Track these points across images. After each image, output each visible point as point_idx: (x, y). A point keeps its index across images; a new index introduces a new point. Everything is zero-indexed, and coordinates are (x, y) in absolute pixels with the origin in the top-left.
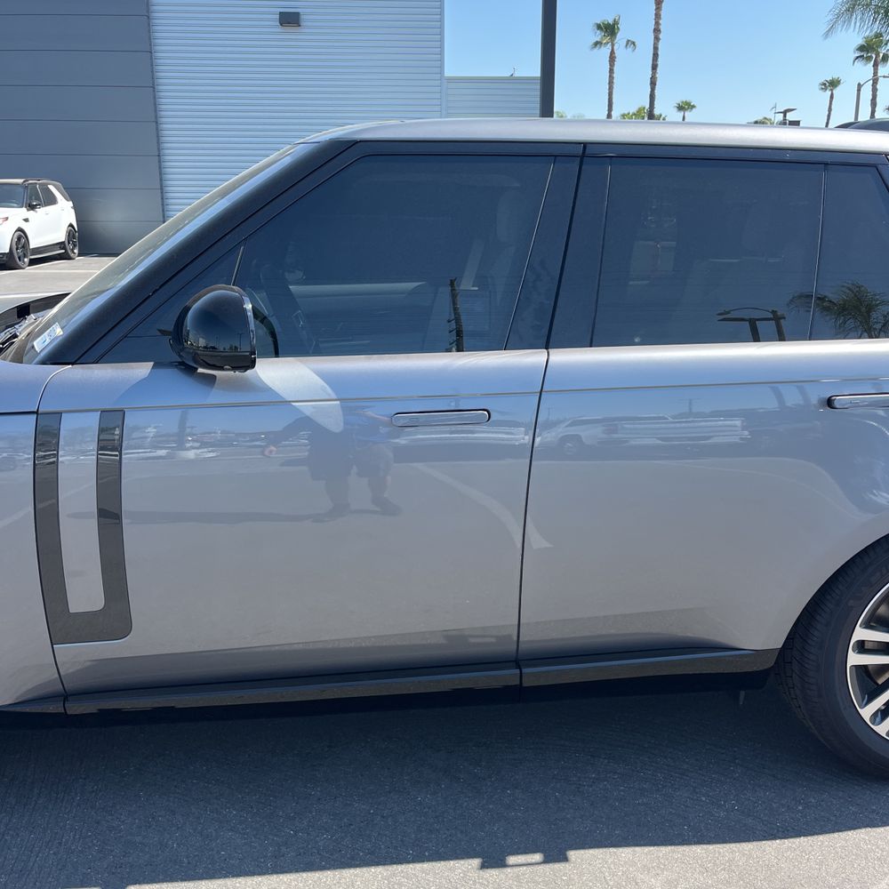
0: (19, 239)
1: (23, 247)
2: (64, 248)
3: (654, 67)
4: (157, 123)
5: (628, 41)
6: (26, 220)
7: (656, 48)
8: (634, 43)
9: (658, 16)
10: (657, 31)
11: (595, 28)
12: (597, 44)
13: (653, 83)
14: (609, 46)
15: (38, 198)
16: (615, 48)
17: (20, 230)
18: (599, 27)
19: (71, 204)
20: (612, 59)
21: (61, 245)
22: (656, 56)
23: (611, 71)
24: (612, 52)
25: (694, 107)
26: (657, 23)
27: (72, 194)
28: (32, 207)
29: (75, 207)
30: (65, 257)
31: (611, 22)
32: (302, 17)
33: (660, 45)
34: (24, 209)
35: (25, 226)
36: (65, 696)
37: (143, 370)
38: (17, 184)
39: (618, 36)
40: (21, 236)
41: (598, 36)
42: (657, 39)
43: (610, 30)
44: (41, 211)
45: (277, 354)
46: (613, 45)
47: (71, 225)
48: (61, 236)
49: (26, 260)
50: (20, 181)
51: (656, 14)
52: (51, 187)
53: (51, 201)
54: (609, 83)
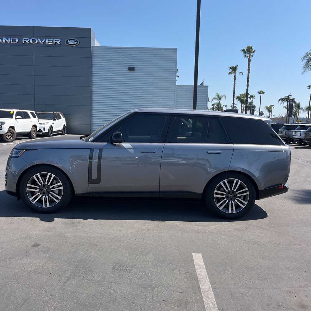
0: (51, 128)
1: (52, 131)
2: (62, 131)
3: (248, 81)
4: (91, 96)
5: (240, 72)
6: (53, 123)
7: (248, 75)
8: (242, 73)
9: (249, 65)
10: (249, 70)
11: (229, 68)
12: (230, 73)
13: (248, 86)
14: (234, 74)
15: (56, 117)
16: (236, 74)
17: (51, 126)
18: (231, 68)
19: (65, 119)
20: (235, 78)
21: (61, 131)
22: (248, 77)
23: (235, 81)
24: (235, 76)
25: (264, 93)
26: (249, 68)
27: (65, 116)
28: (55, 120)
29: (66, 120)
30: (62, 134)
31: (234, 66)
32: (135, 68)
33: (250, 74)
34: (53, 120)
35: (52, 125)
36: (89, 193)
37: (105, 143)
38: (51, 113)
39: (237, 71)
40: (51, 127)
41: (230, 71)
42: (249, 72)
43: (234, 69)
44: (57, 121)
45: (125, 142)
46: (235, 74)
47: (64, 125)
48: (61, 128)
49: (52, 134)
50: (52, 112)
51: (248, 65)
52: (60, 114)
53: (60, 118)
54: (234, 85)
